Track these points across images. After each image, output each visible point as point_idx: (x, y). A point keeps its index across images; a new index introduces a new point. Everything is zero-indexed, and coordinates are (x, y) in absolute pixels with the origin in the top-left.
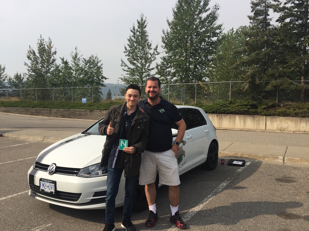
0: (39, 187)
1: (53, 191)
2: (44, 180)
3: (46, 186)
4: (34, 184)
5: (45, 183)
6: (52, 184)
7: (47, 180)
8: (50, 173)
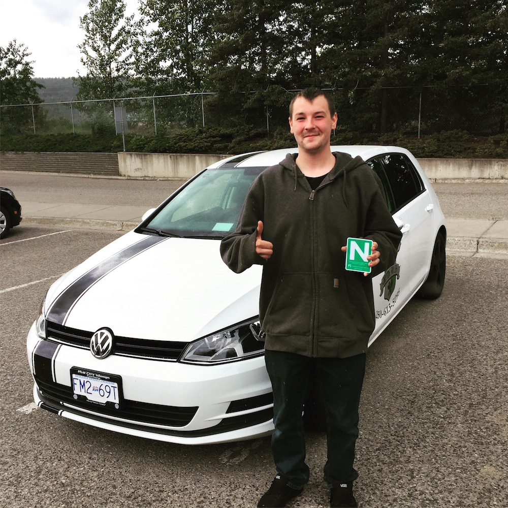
0: (71, 389)
1: (115, 400)
2: (86, 372)
3: (91, 388)
4: (54, 381)
5: (89, 379)
6: (110, 384)
7: (95, 374)
8: (98, 353)
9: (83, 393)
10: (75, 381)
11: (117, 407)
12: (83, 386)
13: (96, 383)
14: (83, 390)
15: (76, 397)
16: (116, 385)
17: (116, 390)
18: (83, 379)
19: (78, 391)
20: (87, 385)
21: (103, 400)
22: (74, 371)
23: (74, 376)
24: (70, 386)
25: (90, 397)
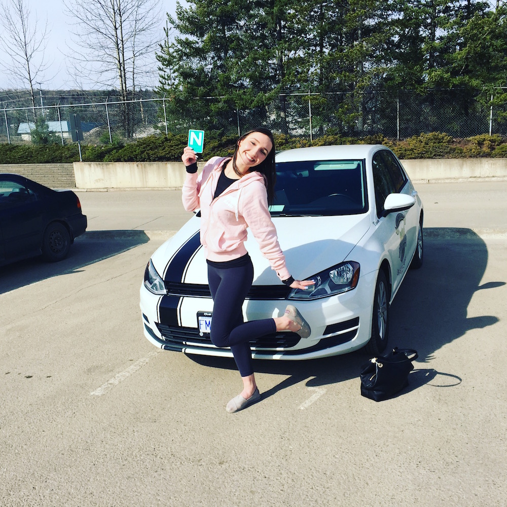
0: (197, 330)
4: (180, 325)
10: (203, 323)
12: (208, 325)
15: (201, 334)
18: (208, 320)
19: (203, 330)
22: (200, 314)
23: (200, 318)
24: (197, 327)
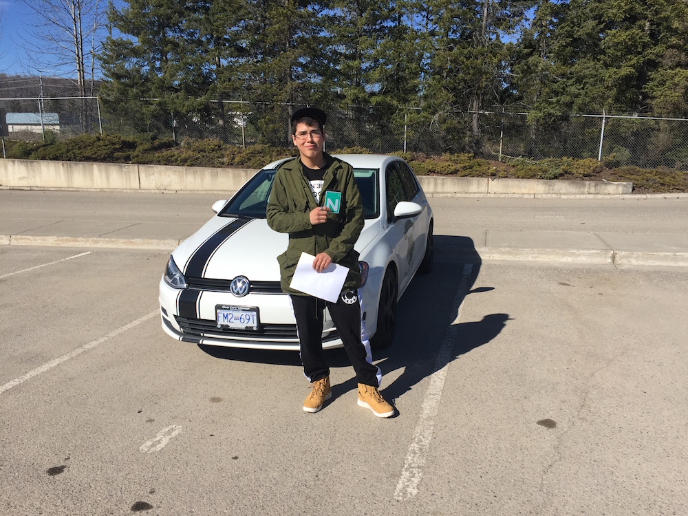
0: (215, 322)
1: (253, 324)
2: (228, 308)
3: (233, 318)
4: (198, 317)
5: (231, 312)
6: (250, 313)
7: (237, 308)
8: (238, 293)
9: (226, 323)
10: (221, 316)
11: (255, 329)
12: (225, 317)
13: (238, 314)
14: (226, 321)
15: (219, 326)
16: (255, 313)
17: (255, 317)
18: (226, 312)
19: (221, 322)
20: (230, 317)
21: (242, 326)
22: (218, 307)
23: (218, 311)
24: (215, 319)
25: (232, 326)
